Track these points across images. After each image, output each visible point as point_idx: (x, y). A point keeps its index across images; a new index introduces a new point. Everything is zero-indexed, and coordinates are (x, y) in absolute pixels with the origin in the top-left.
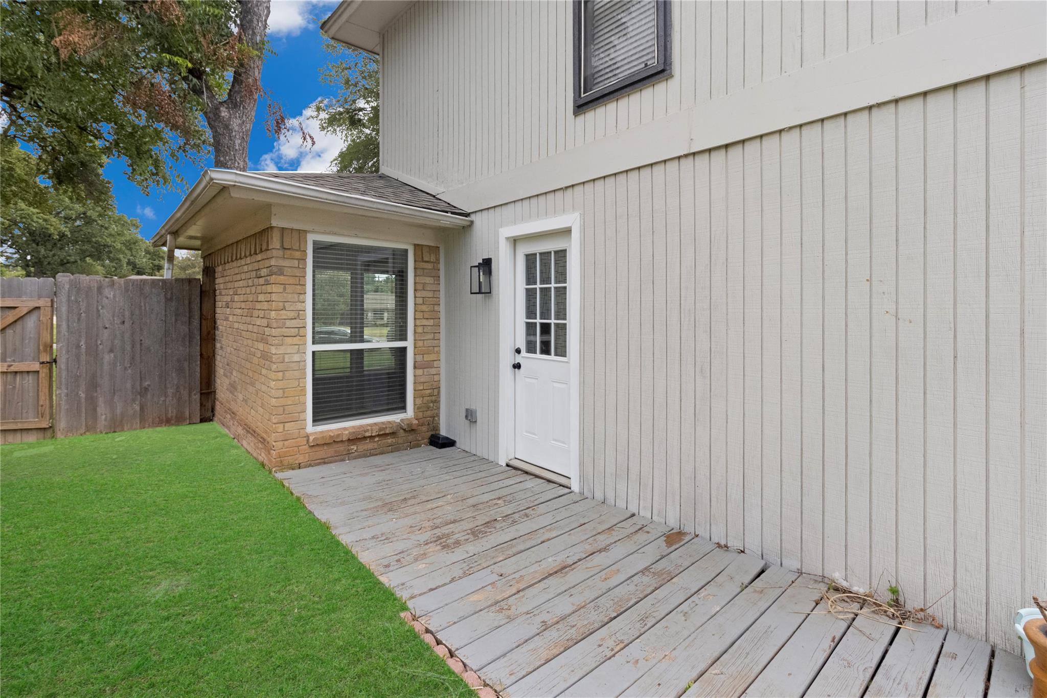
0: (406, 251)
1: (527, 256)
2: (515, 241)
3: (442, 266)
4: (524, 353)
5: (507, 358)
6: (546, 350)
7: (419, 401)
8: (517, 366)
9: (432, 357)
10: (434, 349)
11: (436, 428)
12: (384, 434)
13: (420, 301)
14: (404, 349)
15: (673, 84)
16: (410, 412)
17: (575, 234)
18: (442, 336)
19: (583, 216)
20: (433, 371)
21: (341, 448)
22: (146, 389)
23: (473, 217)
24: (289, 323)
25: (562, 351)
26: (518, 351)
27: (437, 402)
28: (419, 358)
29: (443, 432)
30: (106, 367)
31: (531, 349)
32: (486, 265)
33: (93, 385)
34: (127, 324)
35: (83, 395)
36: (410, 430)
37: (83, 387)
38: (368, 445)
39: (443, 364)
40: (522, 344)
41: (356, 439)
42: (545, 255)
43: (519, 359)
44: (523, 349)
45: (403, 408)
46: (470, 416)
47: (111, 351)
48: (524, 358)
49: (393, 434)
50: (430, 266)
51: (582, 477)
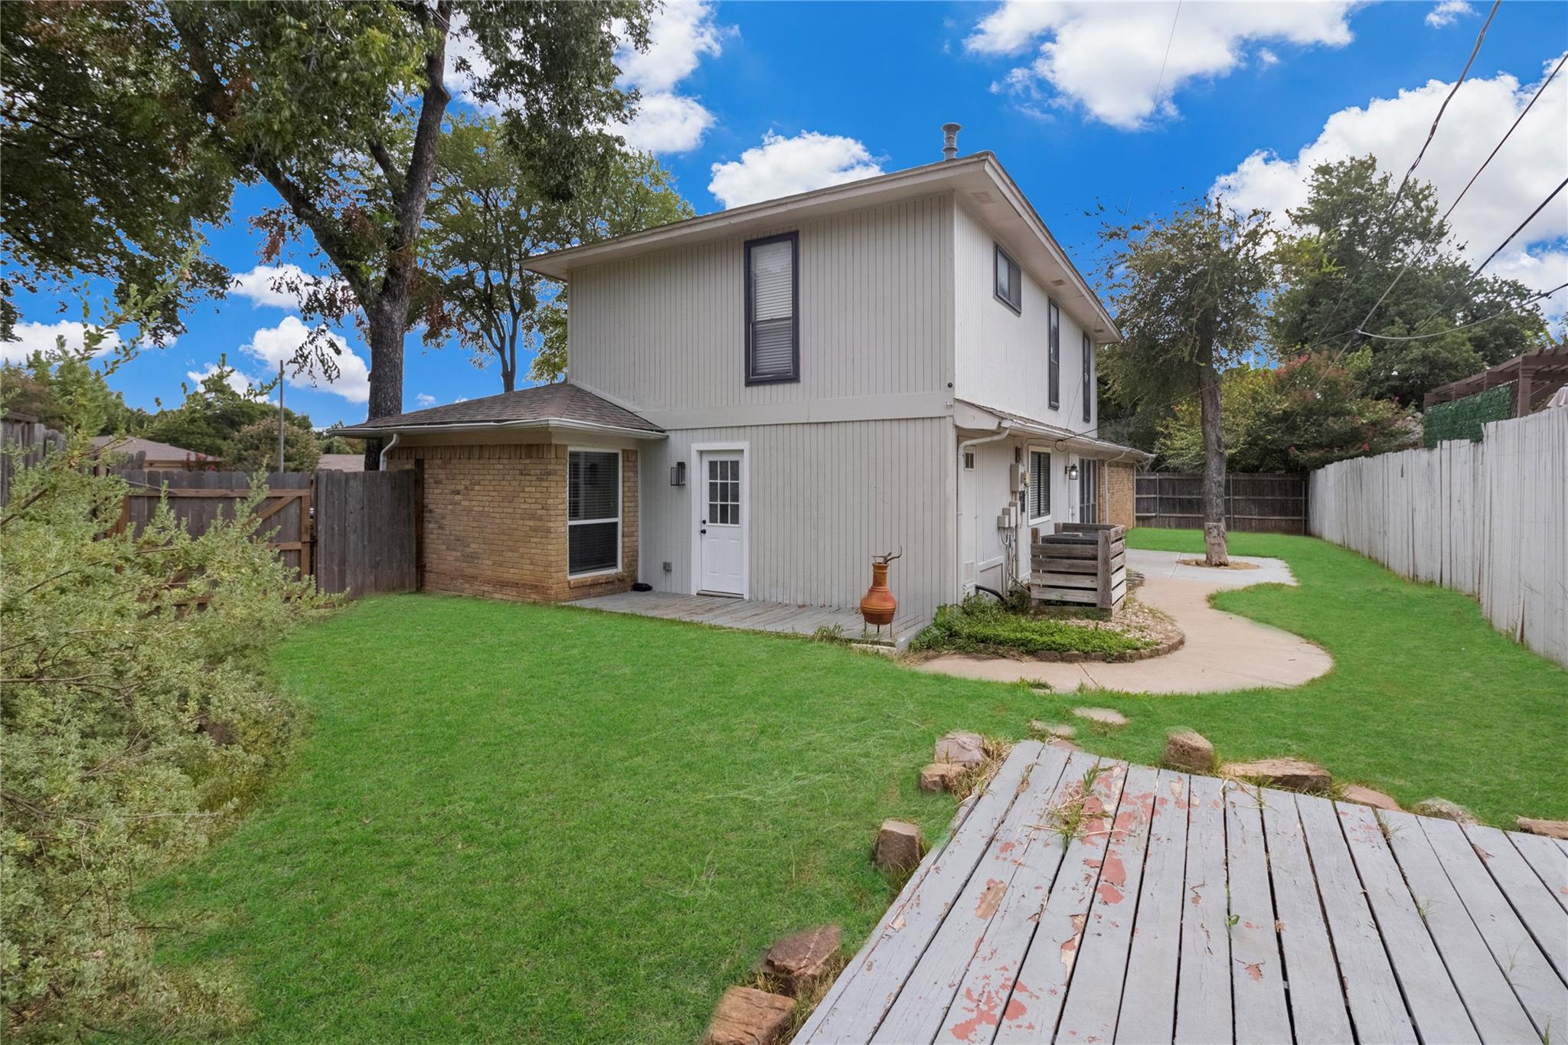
0: (616, 455)
1: (711, 463)
2: (701, 453)
3: (639, 464)
4: (708, 523)
5: (696, 527)
6: (724, 520)
7: (626, 560)
8: (704, 532)
9: (633, 529)
10: (634, 523)
11: (636, 579)
12: (609, 582)
13: (626, 489)
14: (616, 524)
15: (800, 385)
16: (620, 568)
17: (746, 454)
18: (640, 514)
19: (751, 443)
20: (634, 539)
21: (585, 590)
22: (378, 563)
23: (668, 433)
24: (560, 507)
25: (735, 520)
26: (704, 522)
27: (636, 561)
28: (626, 529)
29: (640, 581)
30: (352, 545)
31: (713, 520)
32: (681, 466)
33: (343, 561)
34: (366, 510)
35: (336, 569)
36: (621, 580)
37: (336, 562)
38: (599, 589)
39: (640, 534)
40: (706, 516)
41: (595, 584)
42: (724, 464)
43: (704, 527)
44: (708, 520)
45: (615, 565)
46: (667, 568)
47: (355, 532)
48: (709, 525)
49: (612, 583)
50: (631, 464)
51: (751, 591)
